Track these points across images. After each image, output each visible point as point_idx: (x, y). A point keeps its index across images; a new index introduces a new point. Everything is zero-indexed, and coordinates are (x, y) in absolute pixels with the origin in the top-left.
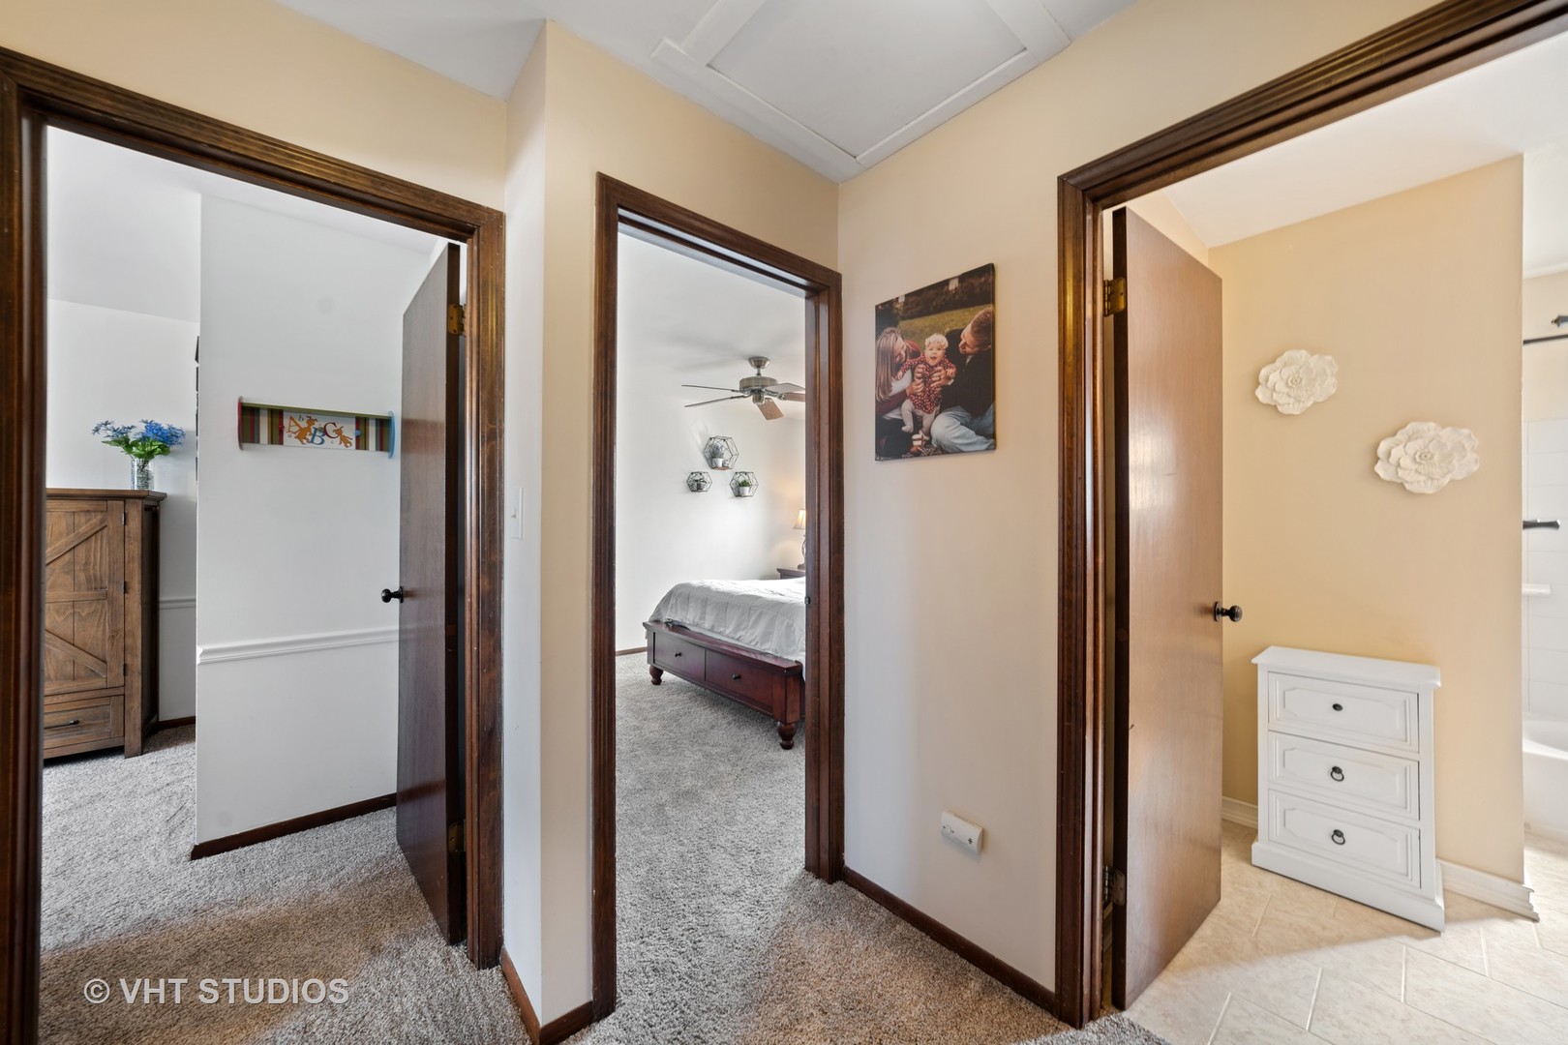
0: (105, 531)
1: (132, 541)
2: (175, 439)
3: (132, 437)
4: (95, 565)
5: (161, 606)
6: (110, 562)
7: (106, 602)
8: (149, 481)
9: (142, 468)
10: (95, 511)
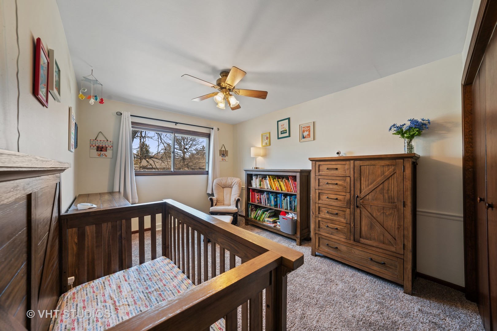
0: (395, 175)
1: (407, 180)
2: (424, 126)
3: (404, 129)
4: (391, 191)
5: (417, 213)
6: (397, 190)
7: (396, 210)
8: (412, 150)
9: (409, 144)
10: (391, 165)
